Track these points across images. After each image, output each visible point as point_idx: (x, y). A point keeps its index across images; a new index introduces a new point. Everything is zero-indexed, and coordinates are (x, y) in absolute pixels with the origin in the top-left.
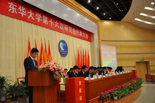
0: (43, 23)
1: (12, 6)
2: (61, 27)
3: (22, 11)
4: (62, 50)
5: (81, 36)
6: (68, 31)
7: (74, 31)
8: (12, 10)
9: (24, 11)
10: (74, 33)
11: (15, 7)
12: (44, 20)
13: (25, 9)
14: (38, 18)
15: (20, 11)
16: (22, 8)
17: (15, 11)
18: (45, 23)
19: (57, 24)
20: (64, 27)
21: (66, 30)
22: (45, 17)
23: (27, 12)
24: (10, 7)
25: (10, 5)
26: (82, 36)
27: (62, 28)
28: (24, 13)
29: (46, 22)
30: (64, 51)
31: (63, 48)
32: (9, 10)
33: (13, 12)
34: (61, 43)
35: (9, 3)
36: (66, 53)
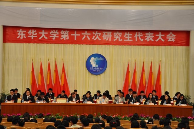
0: (61, 39)
1: (21, 33)
2: (94, 37)
3: (32, 34)
4: (93, 67)
5: (150, 41)
6: (110, 40)
7: (127, 36)
8: (21, 37)
9: (35, 33)
10: (128, 40)
11: (24, 33)
12: (62, 35)
13: (35, 31)
14: (53, 36)
15: (30, 34)
16: (32, 31)
17: (24, 36)
18: (64, 39)
19: (86, 35)
20: (102, 35)
21: (105, 40)
22: (64, 32)
23: (38, 33)
24: (19, 34)
25: (18, 32)
26: (153, 40)
27: (97, 37)
28: (34, 35)
29: (67, 37)
30: (97, 68)
31: (97, 64)
32: (18, 38)
33: (22, 38)
34: (92, 59)
35: (18, 31)
36: (100, 71)
